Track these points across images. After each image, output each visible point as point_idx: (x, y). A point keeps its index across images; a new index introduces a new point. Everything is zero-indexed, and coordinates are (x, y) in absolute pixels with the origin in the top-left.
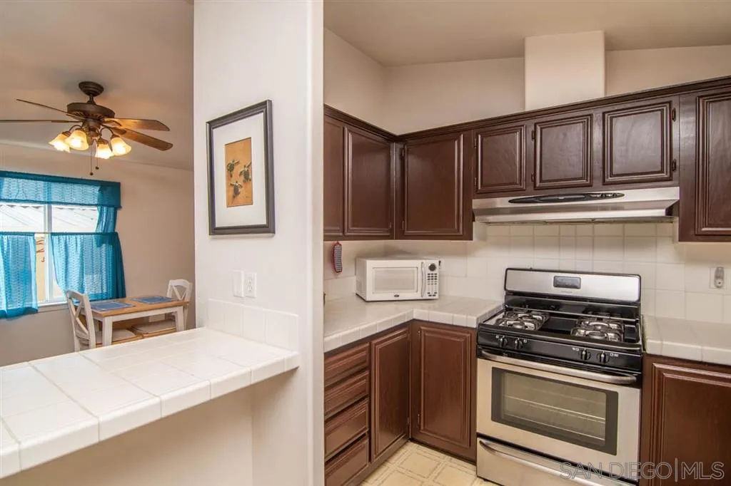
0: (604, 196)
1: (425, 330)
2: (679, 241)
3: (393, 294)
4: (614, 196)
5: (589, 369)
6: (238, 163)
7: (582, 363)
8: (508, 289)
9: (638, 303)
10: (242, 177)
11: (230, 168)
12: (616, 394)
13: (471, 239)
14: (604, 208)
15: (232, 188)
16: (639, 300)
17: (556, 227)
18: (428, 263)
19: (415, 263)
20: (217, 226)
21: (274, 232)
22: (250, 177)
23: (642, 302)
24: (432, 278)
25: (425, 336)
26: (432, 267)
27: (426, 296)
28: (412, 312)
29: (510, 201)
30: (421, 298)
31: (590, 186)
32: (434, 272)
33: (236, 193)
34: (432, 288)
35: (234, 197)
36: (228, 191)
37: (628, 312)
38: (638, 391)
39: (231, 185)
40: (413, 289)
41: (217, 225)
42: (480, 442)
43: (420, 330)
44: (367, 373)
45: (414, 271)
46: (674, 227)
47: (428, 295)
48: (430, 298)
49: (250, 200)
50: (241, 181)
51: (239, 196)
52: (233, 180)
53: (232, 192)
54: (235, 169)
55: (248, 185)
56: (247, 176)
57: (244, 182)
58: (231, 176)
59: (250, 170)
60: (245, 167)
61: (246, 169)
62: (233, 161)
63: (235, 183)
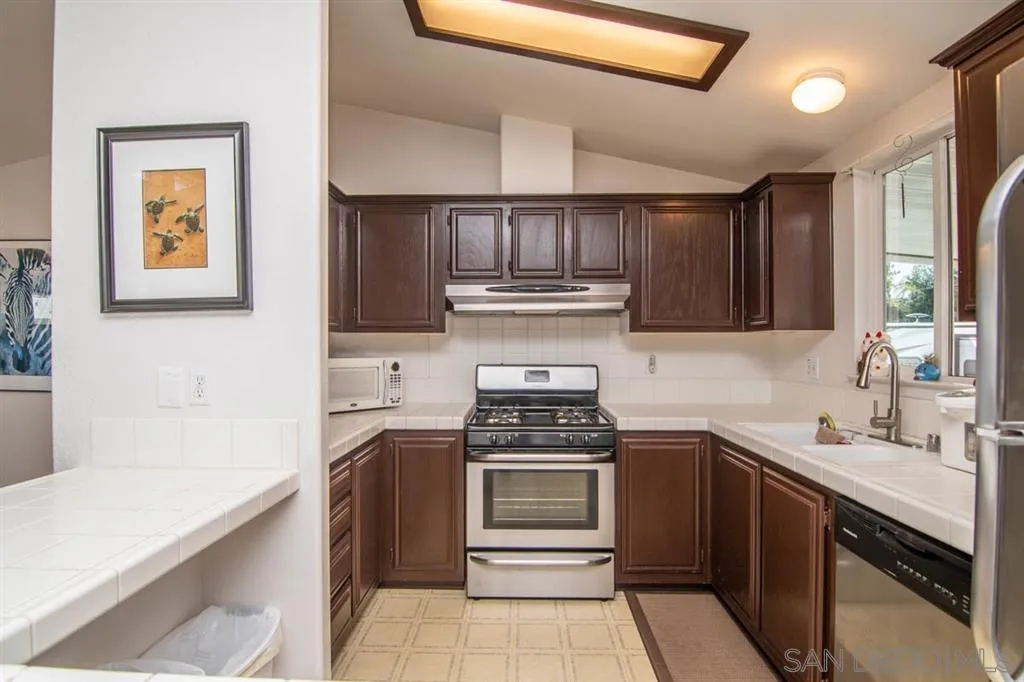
0: (574, 289)
1: (399, 441)
2: (631, 331)
3: (349, 404)
4: (583, 289)
5: (575, 452)
6: (173, 203)
7: (569, 447)
8: (480, 386)
9: (595, 393)
10: (183, 226)
11: (154, 210)
12: (596, 472)
13: (444, 331)
14: (573, 300)
15: (158, 242)
16: (598, 388)
17: (524, 319)
18: (390, 361)
19: (377, 362)
20: (118, 298)
21: (252, 309)
22: (201, 226)
23: (599, 391)
24: (395, 379)
25: (400, 448)
26: (396, 367)
27: (389, 403)
28: (384, 422)
29: (487, 290)
30: (382, 406)
31: (562, 277)
32: (397, 373)
33: (168, 246)
34: (394, 393)
35: (162, 254)
36: (146, 245)
37: (587, 401)
38: (612, 465)
39: (156, 234)
40: (372, 394)
41: (119, 296)
42: (472, 557)
43: (394, 442)
44: (348, 500)
45: (374, 371)
46: (626, 317)
47: (390, 402)
48: (393, 405)
49: (200, 260)
50: (179, 230)
51: (177, 252)
52: (161, 228)
53: (157, 245)
54: (167, 210)
55: (197, 238)
56: (194, 225)
57: (187, 232)
58: (157, 221)
59: (201, 215)
60: (189, 210)
61: (192, 214)
62: (162, 199)
63: (165, 233)
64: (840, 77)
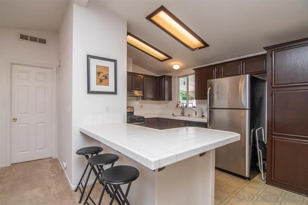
0: (133, 91)
2: (142, 100)
6: (102, 73)
10: (104, 77)
11: (98, 73)
16: (134, 111)
20: (91, 90)
21: (117, 94)
22: (108, 78)
33: (101, 81)
35: (100, 82)
36: (97, 80)
39: (99, 78)
49: (107, 84)
50: (103, 78)
51: (103, 82)
52: (100, 77)
53: (99, 80)
54: (101, 74)
55: (107, 80)
56: (106, 77)
57: (105, 79)
58: (99, 76)
59: (108, 76)
60: (106, 74)
61: (106, 75)
62: (100, 71)
63: (100, 78)
64: (179, 65)
